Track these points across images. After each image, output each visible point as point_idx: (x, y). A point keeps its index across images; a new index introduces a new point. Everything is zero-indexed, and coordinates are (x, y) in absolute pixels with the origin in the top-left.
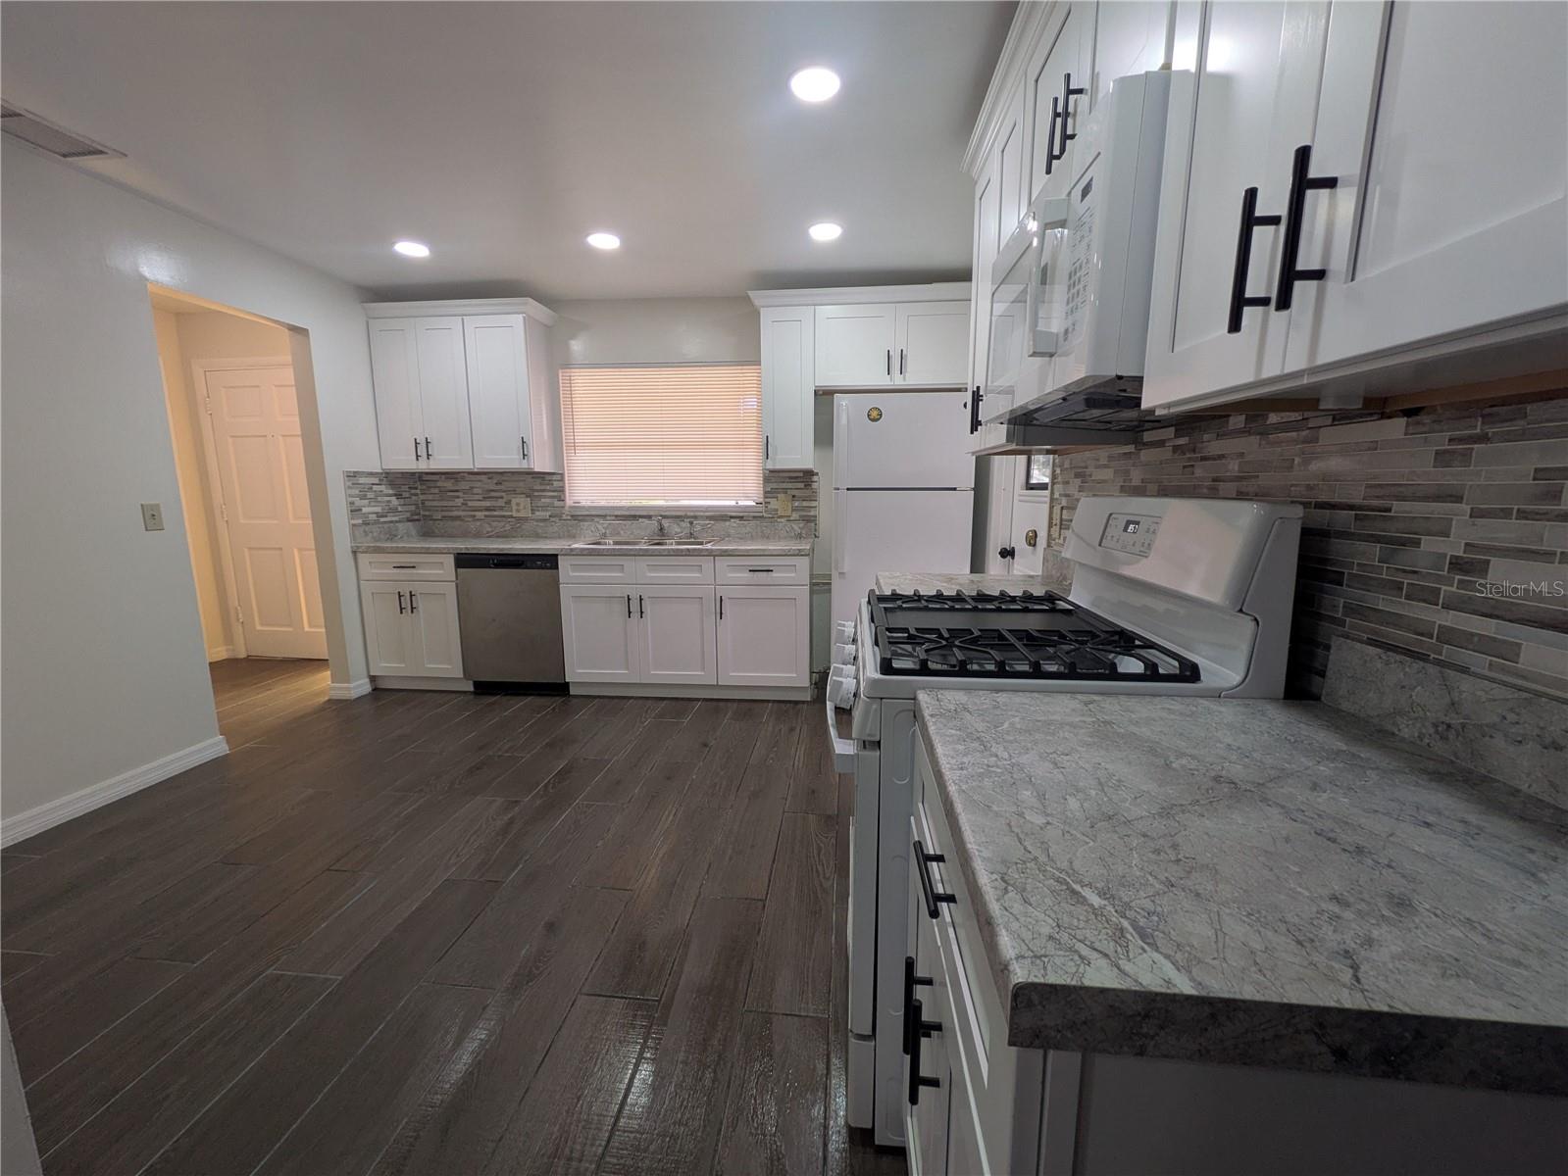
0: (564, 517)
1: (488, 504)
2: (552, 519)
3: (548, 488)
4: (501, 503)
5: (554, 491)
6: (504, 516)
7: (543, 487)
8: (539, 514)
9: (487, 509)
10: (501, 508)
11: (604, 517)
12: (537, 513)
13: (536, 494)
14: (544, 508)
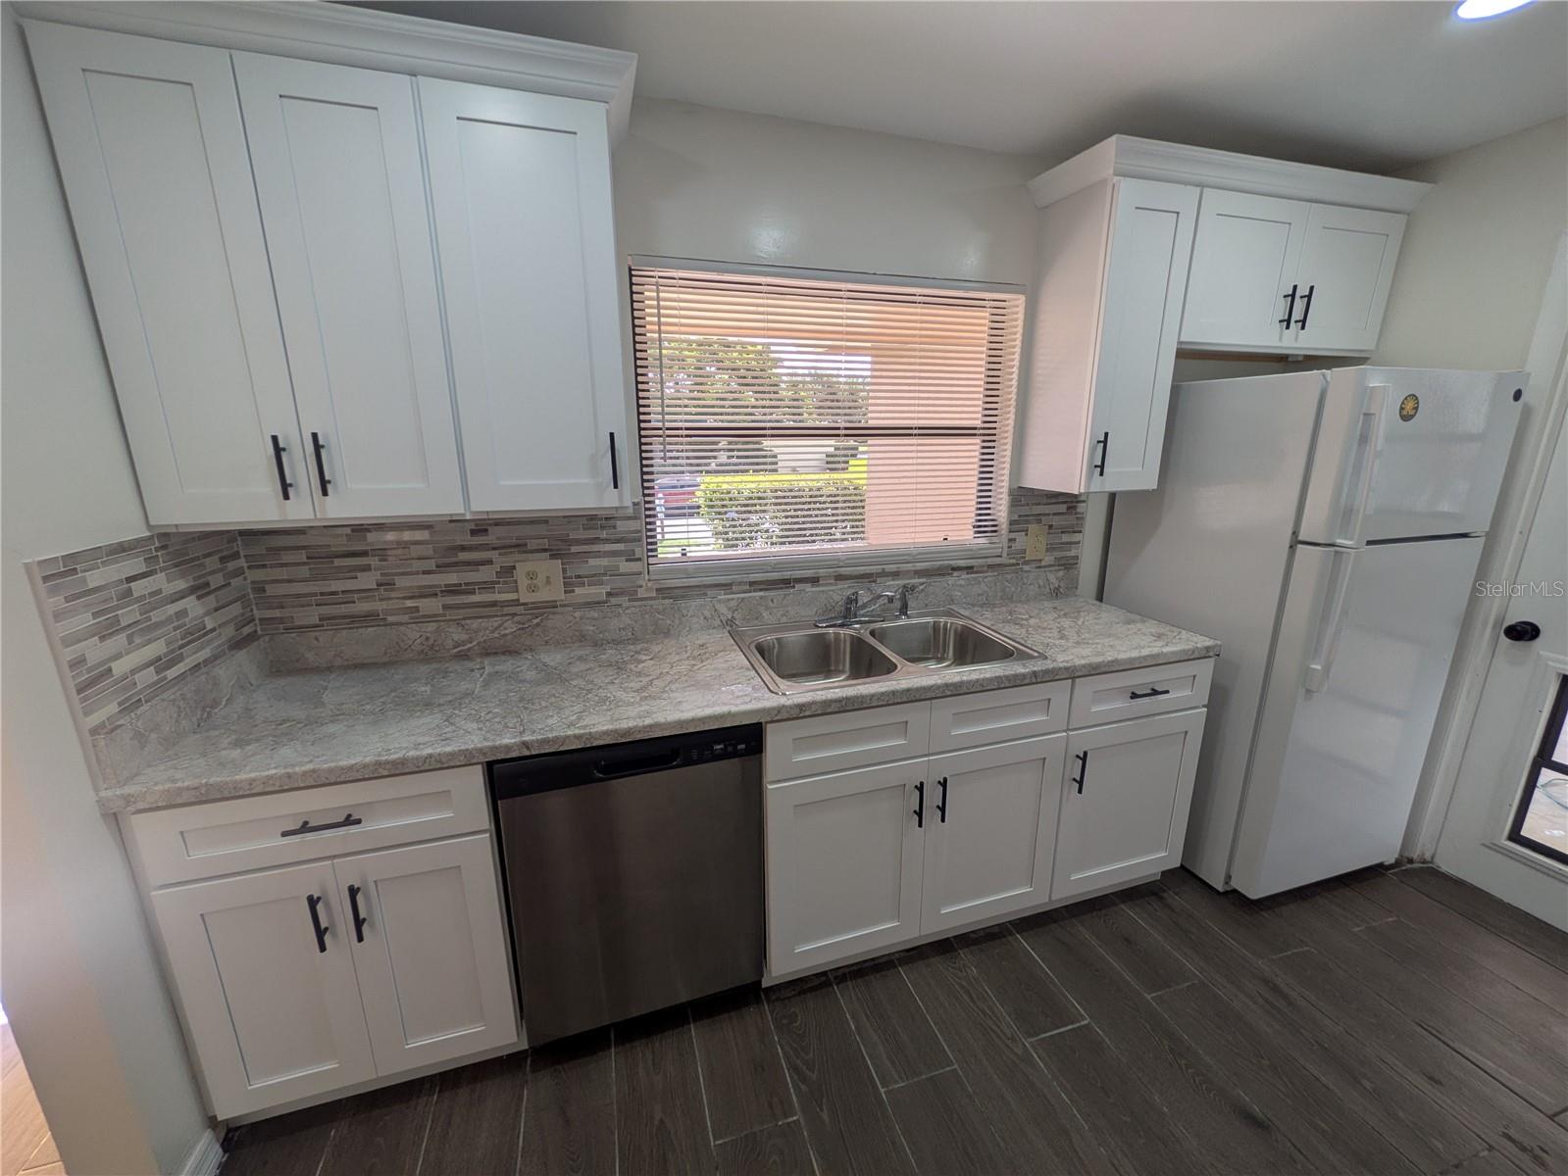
0: (641, 593)
1: (452, 578)
2: (614, 601)
3: (604, 535)
4: (485, 574)
5: (618, 541)
6: (494, 604)
7: (591, 534)
8: (582, 592)
9: (452, 590)
10: (488, 586)
11: (726, 587)
12: (578, 591)
13: (574, 549)
14: (595, 579)
